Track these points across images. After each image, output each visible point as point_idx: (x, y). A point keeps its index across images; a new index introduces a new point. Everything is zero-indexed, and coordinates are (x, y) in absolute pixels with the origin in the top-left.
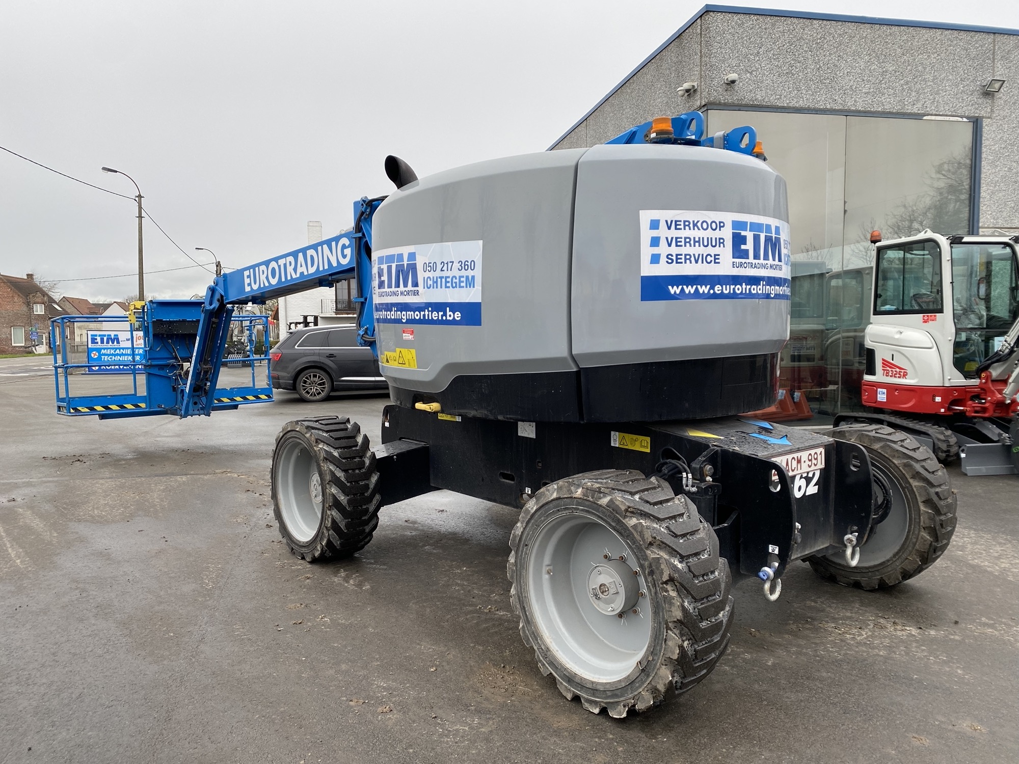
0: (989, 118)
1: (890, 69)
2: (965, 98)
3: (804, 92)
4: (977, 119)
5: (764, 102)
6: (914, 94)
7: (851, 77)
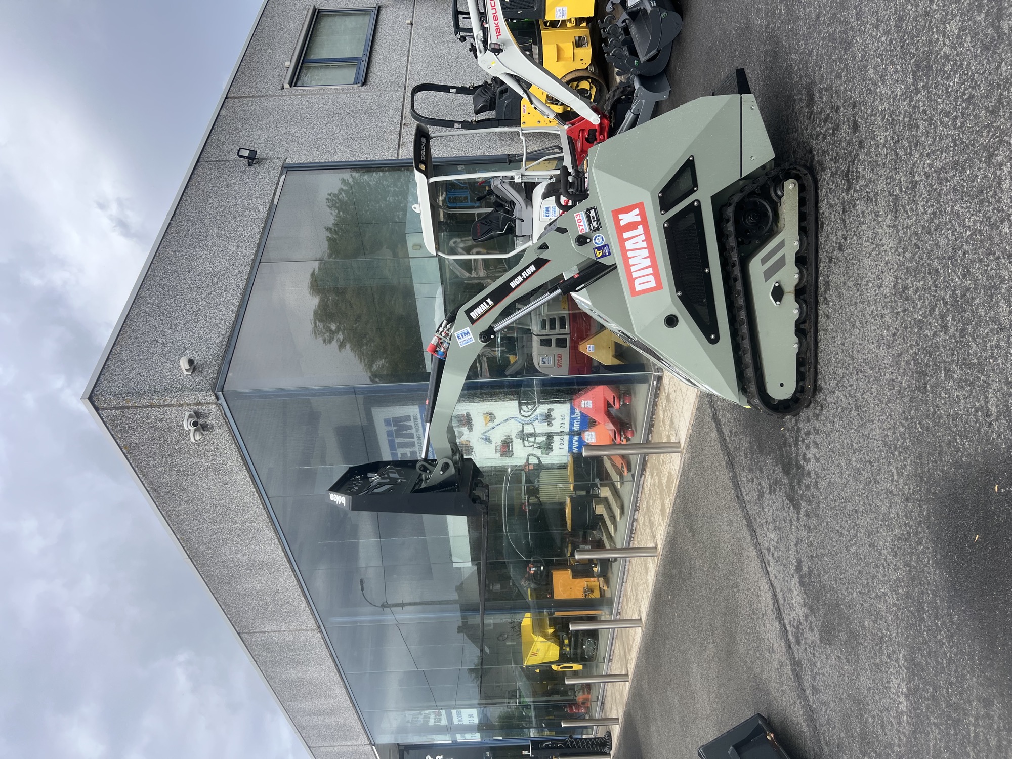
0: (285, 161)
1: (215, 230)
2: (260, 177)
3: (222, 299)
4: (285, 168)
5: (225, 335)
6: (247, 212)
7: (216, 261)
